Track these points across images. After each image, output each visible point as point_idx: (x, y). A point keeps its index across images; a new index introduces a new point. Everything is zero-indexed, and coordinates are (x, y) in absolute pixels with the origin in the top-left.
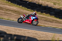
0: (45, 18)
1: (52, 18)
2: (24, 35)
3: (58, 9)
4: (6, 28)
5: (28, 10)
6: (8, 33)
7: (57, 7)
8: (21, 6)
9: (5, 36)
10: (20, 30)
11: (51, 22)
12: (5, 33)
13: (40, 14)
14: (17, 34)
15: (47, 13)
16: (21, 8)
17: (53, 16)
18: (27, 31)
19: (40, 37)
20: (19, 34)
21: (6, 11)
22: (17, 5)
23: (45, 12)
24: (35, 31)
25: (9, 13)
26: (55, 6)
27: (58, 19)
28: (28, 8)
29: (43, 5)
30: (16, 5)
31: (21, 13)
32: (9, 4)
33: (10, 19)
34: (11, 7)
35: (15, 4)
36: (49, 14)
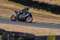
0: (42, 14)
1: (49, 14)
2: (22, 32)
3: (54, 5)
4: (5, 26)
6: (6, 30)
7: (53, 3)
8: (18, 4)
9: (4, 33)
10: (18, 27)
11: (47, 18)
12: (4, 31)
13: (37, 10)
14: (15, 31)
15: (43, 9)
16: (18, 5)
17: (50, 12)
19: (38, 33)
20: (18, 31)
21: (4, 9)
22: (14, 3)
23: (42, 9)
24: (33, 27)
25: (7, 11)
26: (51, 2)
27: (54, 15)
28: (25, 6)
29: (39, 2)
30: (13, 3)
32: (7, 2)
33: (8, 17)
34: (8, 5)
35: (12, 2)
36: (46, 10)
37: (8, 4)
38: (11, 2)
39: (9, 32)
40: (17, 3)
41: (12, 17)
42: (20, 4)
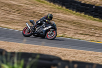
4: (60, 51)
5: (95, 20)
6: (63, 58)
8: (83, 14)
9: (59, 64)
10: (82, 53)
12: (59, 59)
14: (78, 60)
16: (83, 16)
18: (94, 54)
20: (82, 60)
21: (59, 23)
22: (76, 12)
28: (94, 17)
30: (74, 12)
31: (83, 25)
33: (66, 36)
34: (66, 16)
35: (73, 10)
37: (65, 14)
38: (71, 11)
39: (67, 62)
40: (81, 11)
41: (25, 31)
42: (85, 14)
